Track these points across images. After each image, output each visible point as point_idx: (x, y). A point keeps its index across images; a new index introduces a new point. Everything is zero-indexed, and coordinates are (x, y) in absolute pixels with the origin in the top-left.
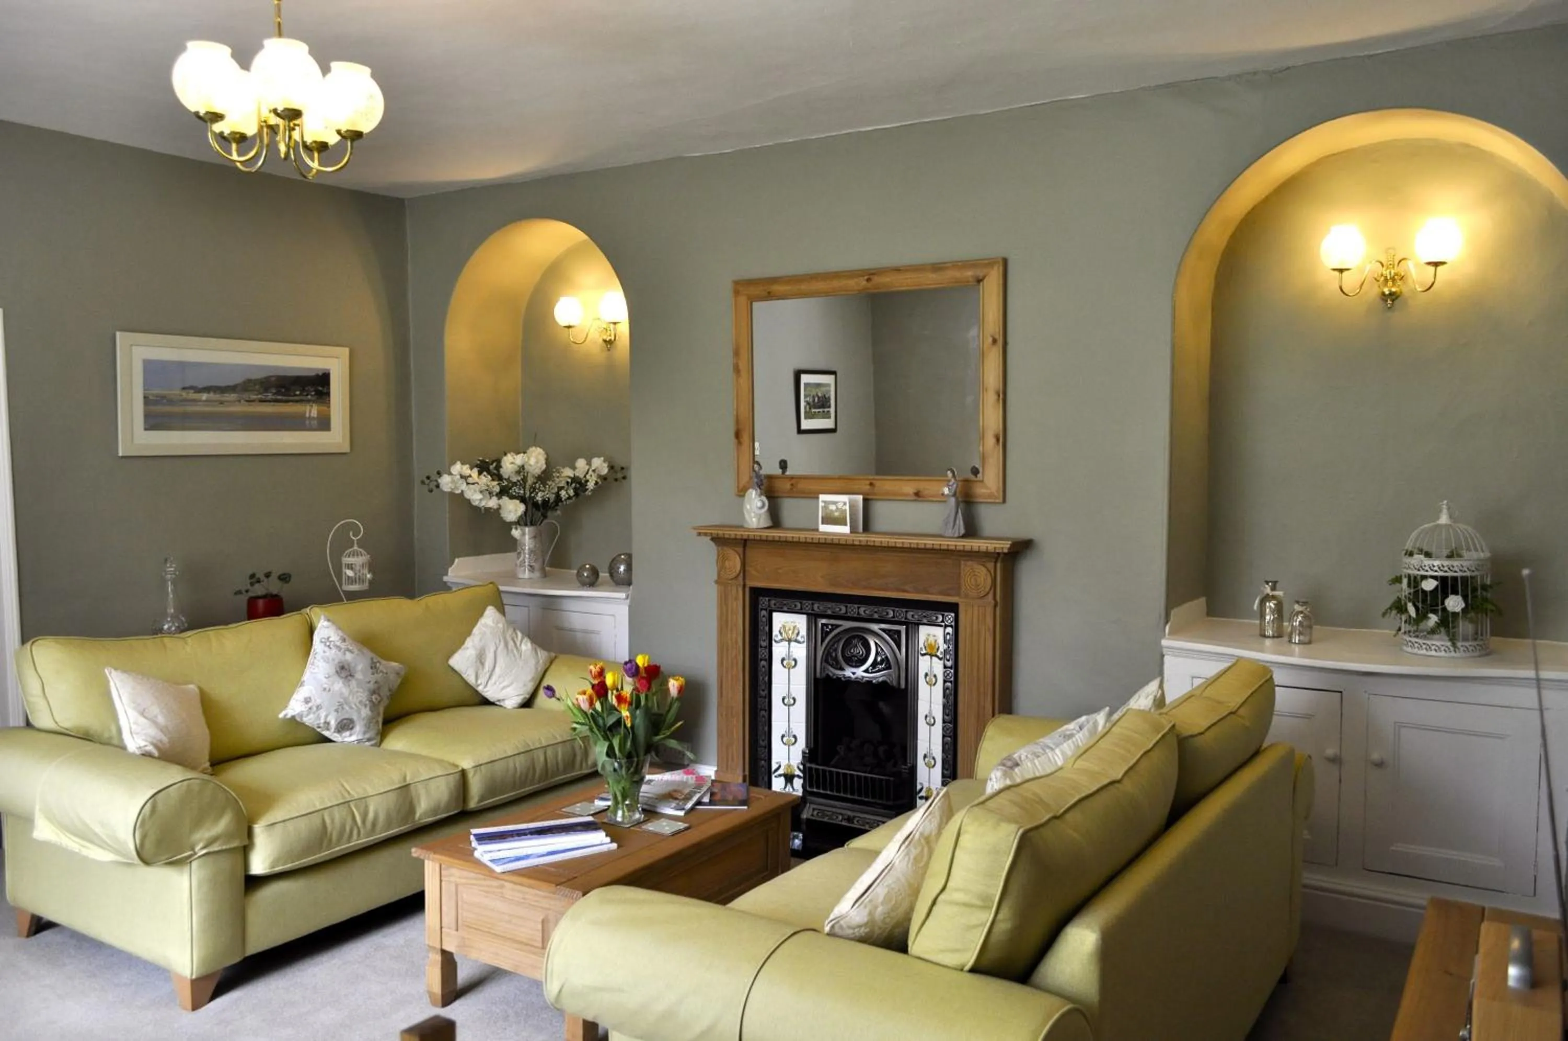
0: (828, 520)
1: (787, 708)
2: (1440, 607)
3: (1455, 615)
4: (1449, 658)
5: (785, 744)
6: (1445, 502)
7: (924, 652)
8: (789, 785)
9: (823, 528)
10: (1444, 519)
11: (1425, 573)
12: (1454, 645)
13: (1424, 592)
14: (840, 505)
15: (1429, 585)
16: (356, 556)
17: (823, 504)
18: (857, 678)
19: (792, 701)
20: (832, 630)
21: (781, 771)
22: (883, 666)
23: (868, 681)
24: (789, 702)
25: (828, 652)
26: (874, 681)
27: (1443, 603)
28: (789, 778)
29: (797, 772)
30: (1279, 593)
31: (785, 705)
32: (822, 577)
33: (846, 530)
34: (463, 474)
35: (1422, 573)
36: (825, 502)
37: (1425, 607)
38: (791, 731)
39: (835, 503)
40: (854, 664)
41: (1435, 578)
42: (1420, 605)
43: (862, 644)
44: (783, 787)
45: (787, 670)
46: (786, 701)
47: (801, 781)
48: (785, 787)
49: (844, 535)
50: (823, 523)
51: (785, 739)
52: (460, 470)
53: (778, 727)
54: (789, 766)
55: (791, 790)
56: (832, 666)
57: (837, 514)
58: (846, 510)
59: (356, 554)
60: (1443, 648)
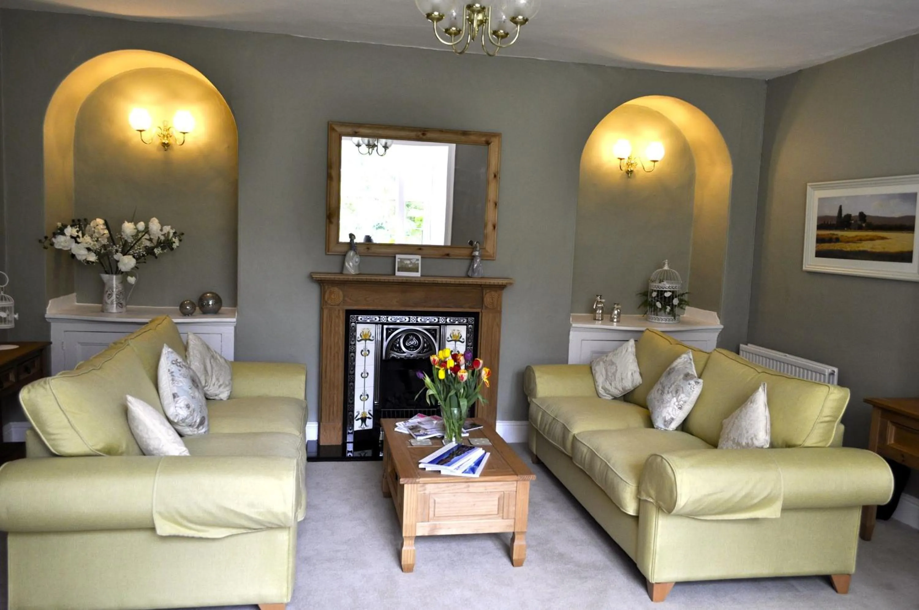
0: (403, 268)
1: (363, 379)
2: (671, 303)
3: (676, 306)
4: (673, 323)
5: (361, 400)
6: (667, 260)
7: (450, 339)
8: (363, 424)
9: (398, 274)
10: (666, 268)
11: (667, 290)
12: (675, 318)
13: (665, 297)
14: (413, 261)
15: (667, 295)
16: (4, 301)
17: (399, 260)
18: (414, 357)
19: (366, 375)
20: (393, 332)
21: (359, 417)
22: (428, 349)
23: (420, 358)
24: (364, 376)
25: (393, 344)
26: (423, 358)
27: (672, 301)
28: (364, 420)
29: (368, 416)
30: (603, 300)
31: (362, 377)
32: (397, 302)
33: (418, 274)
34: (73, 235)
35: (665, 289)
36: (401, 259)
37: (665, 303)
38: (365, 392)
39: (409, 259)
40: (412, 349)
41: (670, 291)
42: (663, 303)
43: (415, 338)
44: (360, 425)
45: (364, 357)
46: (363, 375)
47: (371, 421)
48: (362, 425)
49: (417, 277)
50: (398, 271)
51: (362, 397)
52: (71, 232)
53: (358, 392)
54: (364, 413)
55: (365, 426)
56: (397, 352)
57: (410, 266)
58: (418, 264)
59: (4, 299)
60: (671, 320)
